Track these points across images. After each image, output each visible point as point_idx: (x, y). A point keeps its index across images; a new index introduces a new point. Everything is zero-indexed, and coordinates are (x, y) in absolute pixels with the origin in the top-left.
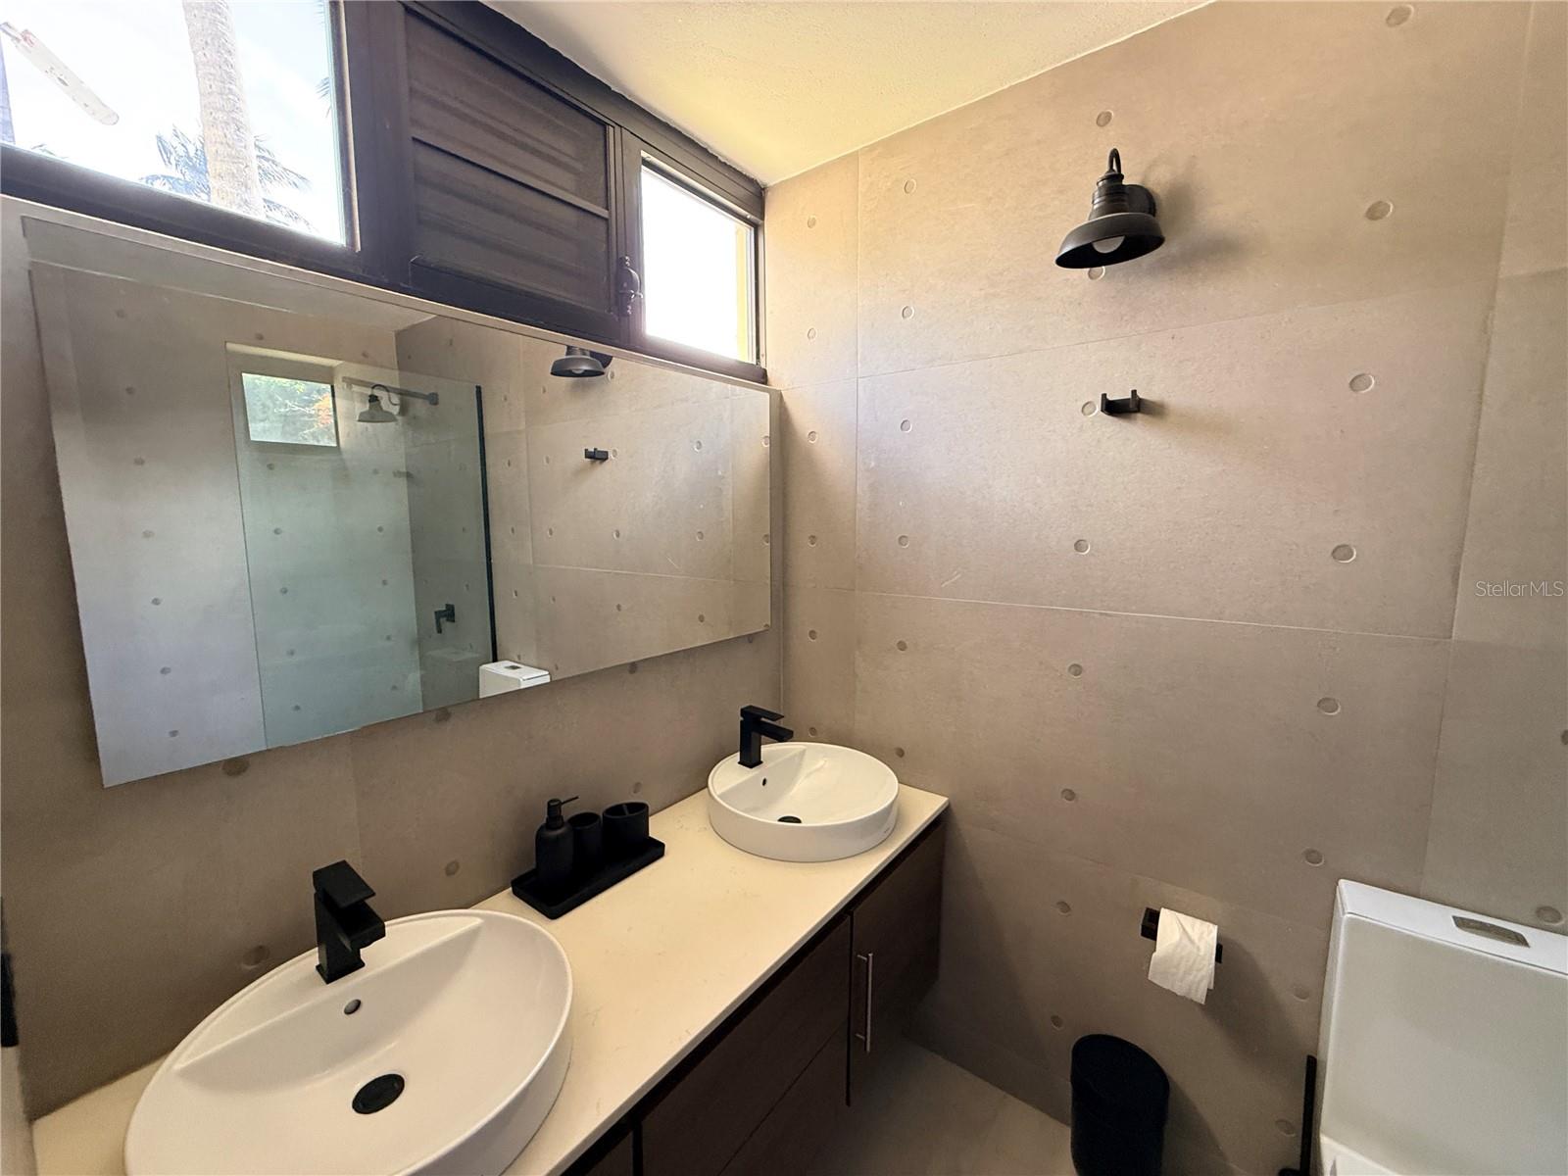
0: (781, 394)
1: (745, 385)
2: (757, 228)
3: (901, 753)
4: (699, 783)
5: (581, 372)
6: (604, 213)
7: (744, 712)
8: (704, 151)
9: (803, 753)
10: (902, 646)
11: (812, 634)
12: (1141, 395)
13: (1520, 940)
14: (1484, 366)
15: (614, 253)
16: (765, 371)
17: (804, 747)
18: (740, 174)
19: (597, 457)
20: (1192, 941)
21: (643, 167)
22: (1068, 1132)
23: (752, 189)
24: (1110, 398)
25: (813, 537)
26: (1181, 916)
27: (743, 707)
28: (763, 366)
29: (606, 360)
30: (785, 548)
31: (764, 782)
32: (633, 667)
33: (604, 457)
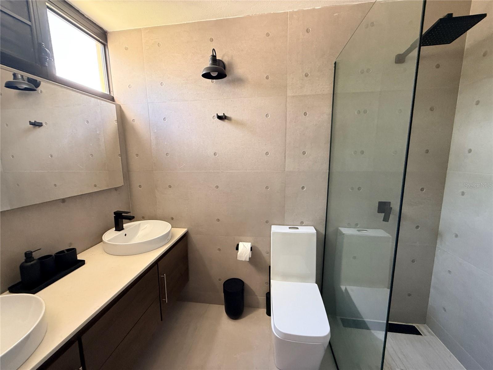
0: (120, 106)
1: (105, 101)
2: (105, 45)
3: (172, 219)
4: (98, 240)
5: (22, 88)
6: (29, 23)
7: (115, 213)
8: (78, 11)
9: (140, 224)
10: (170, 187)
11: (140, 186)
12: (226, 115)
13: (297, 228)
14: (286, 114)
15: (36, 40)
16: (113, 97)
17: (140, 222)
18: (95, 24)
19: (36, 125)
20: (245, 247)
21: (47, 9)
22: (224, 306)
23: (101, 31)
24: (219, 115)
25: (137, 154)
26: (243, 243)
27: (115, 211)
28: (112, 95)
29: (37, 84)
30: (127, 159)
31: (125, 235)
32: (63, 200)
33: (41, 125)
